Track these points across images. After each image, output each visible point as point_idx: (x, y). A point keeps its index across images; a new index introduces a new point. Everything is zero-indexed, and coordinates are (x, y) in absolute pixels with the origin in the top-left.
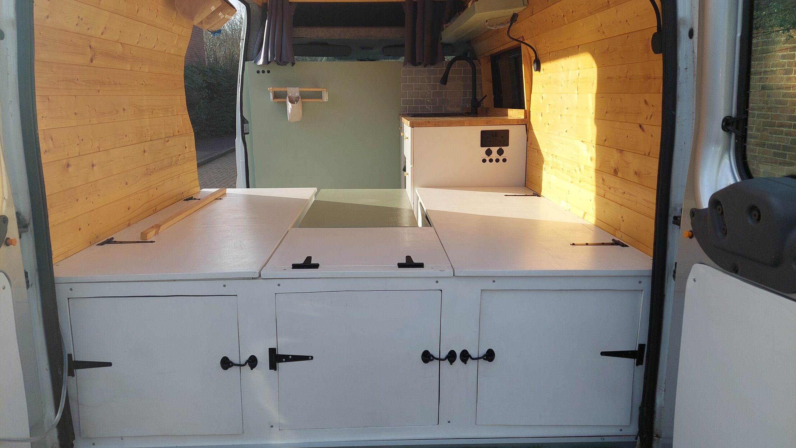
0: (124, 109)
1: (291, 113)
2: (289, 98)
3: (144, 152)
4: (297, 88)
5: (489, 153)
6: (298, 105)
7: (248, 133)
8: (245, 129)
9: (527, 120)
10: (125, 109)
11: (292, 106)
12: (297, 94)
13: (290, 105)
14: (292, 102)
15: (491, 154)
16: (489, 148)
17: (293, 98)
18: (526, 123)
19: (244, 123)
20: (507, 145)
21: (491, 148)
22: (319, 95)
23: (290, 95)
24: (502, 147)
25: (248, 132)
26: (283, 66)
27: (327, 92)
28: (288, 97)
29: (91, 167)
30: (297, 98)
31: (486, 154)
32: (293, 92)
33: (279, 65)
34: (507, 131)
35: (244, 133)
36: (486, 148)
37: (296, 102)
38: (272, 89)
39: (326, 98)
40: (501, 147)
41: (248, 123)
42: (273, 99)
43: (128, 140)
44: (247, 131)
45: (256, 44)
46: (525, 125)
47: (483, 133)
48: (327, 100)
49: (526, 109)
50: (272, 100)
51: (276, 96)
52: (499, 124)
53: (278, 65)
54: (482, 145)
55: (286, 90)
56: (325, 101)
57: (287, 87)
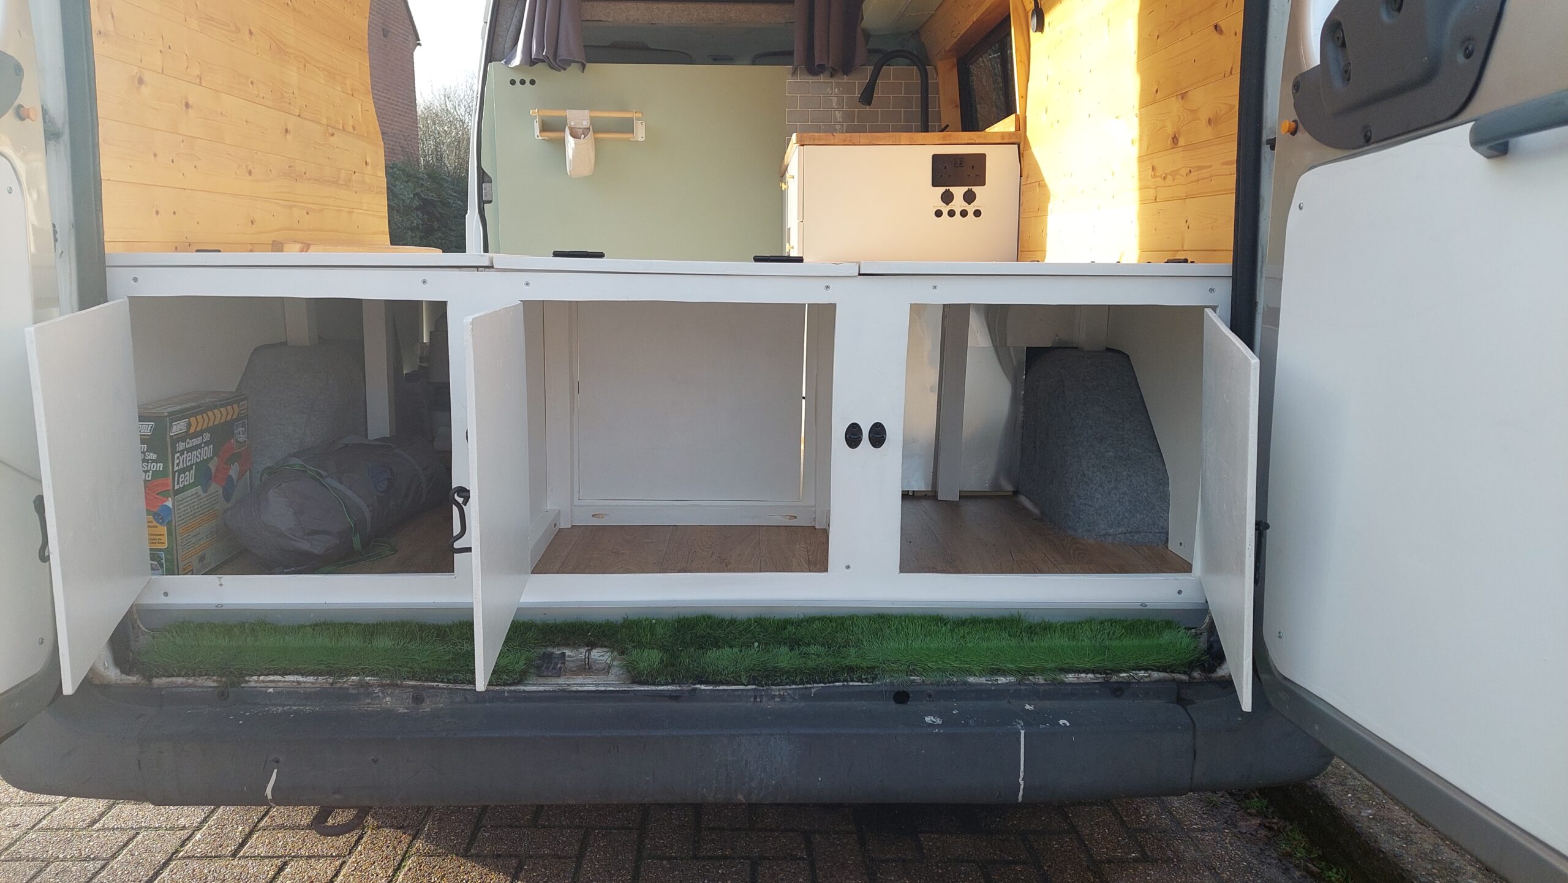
0: (250, 31)
1: (573, 157)
2: (571, 129)
3: (286, 131)
4: (586, 111)
5: (947, 198)
6: (588, 142)
7: (490, 202)
8: (486, 193)
9: (1020, 134)
10: (252, 33)
11: (575, 143)
12: (586, 124)
13: (571, 142)
14: (574, 135)
15: (952, 201)
16: (948, 188)
17: (578, 130)
18: (1019, 141)
19: (483, 182)
20: (983, 184)
21: (952, 189)
22: (627, 127)
23: (573, 123)
24: (973, 188)
25: (491, 199)
26: (560, 71)
27: (644, 124)
28: (569, 127)
29: (184, 107)
30: (585, 131)
31: (943, 202)
32: (579, 118)
33: (553, 68)
34: (982, 157)
35: (483, 201)
36: (943, 189)
37: (583, 136)
38: (538, 111)
39: (640, 133)
40: (970, 188)
41: (491, 182)
42: (540, 132)
43: (257, 93)
44: (488, 197)
45: (510, 30)
46: (1017, 146)
47: (935, 158)
48: (643, 139)
49: (1018, 112)
50: (538, 137)
51: (545, 127)
52: (966, 142)
53: (550, 69)
54: (935, 184)
55: (564, 115)
56: (640, 139)
57: (566, 110)
